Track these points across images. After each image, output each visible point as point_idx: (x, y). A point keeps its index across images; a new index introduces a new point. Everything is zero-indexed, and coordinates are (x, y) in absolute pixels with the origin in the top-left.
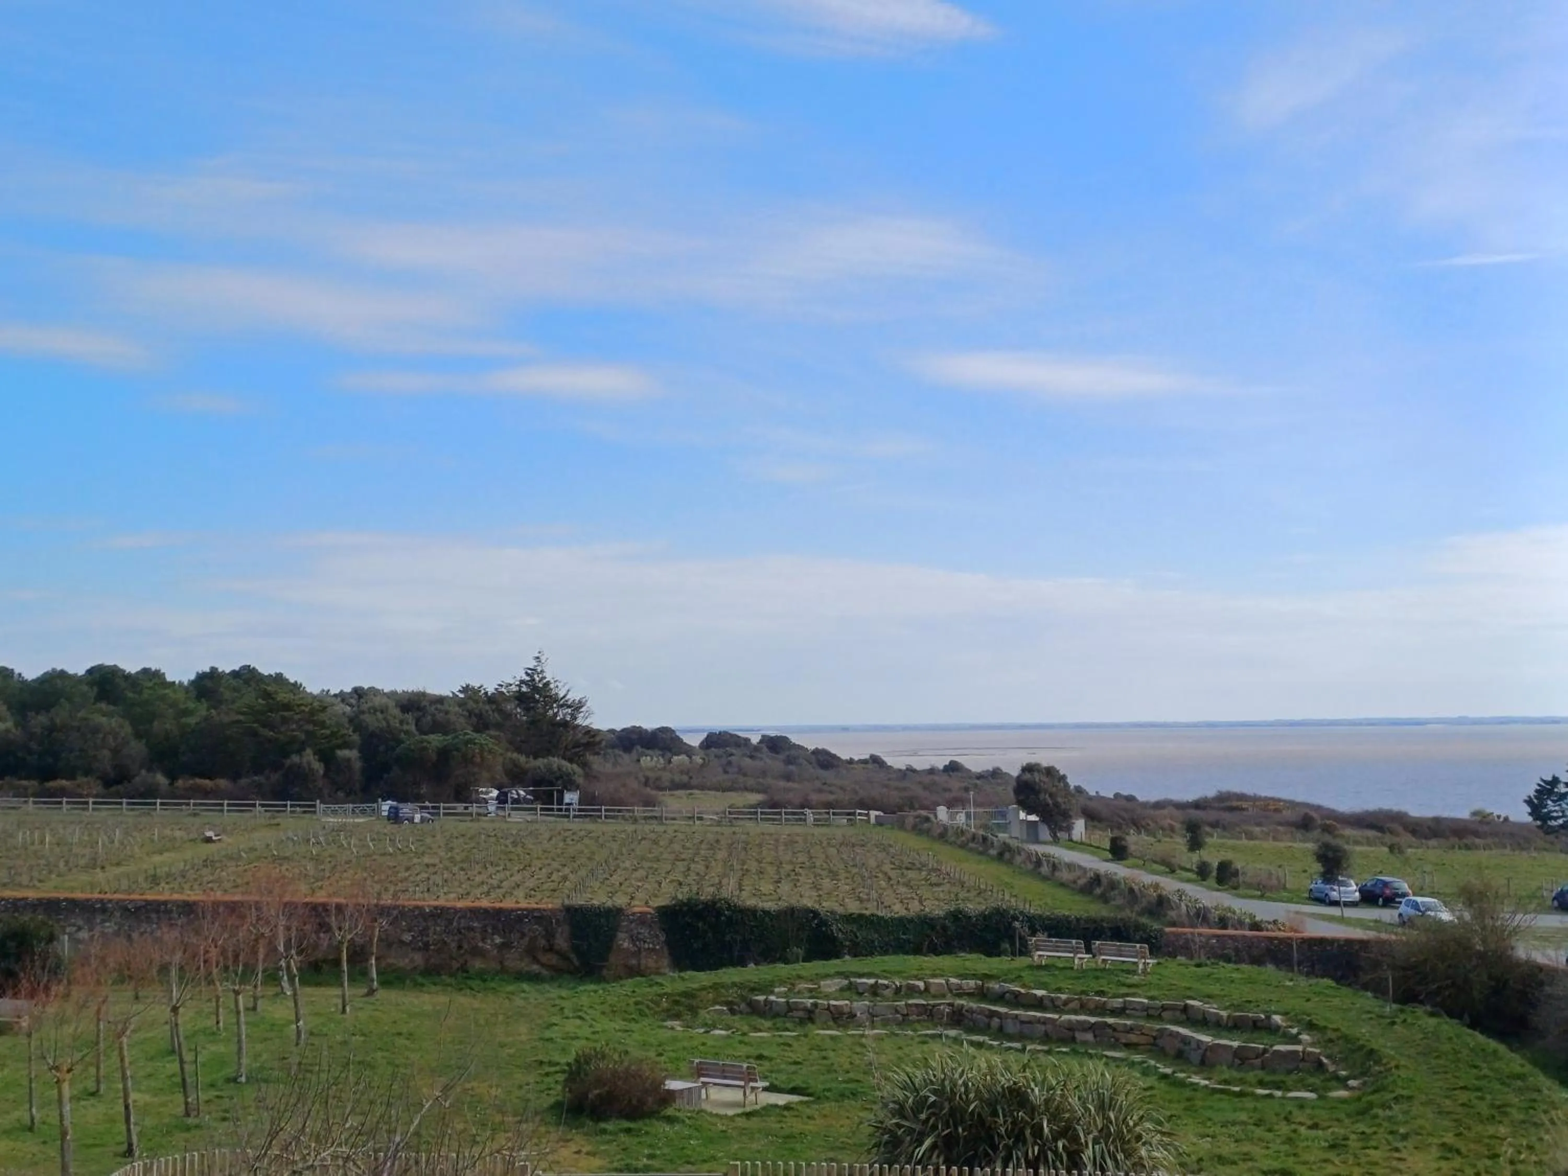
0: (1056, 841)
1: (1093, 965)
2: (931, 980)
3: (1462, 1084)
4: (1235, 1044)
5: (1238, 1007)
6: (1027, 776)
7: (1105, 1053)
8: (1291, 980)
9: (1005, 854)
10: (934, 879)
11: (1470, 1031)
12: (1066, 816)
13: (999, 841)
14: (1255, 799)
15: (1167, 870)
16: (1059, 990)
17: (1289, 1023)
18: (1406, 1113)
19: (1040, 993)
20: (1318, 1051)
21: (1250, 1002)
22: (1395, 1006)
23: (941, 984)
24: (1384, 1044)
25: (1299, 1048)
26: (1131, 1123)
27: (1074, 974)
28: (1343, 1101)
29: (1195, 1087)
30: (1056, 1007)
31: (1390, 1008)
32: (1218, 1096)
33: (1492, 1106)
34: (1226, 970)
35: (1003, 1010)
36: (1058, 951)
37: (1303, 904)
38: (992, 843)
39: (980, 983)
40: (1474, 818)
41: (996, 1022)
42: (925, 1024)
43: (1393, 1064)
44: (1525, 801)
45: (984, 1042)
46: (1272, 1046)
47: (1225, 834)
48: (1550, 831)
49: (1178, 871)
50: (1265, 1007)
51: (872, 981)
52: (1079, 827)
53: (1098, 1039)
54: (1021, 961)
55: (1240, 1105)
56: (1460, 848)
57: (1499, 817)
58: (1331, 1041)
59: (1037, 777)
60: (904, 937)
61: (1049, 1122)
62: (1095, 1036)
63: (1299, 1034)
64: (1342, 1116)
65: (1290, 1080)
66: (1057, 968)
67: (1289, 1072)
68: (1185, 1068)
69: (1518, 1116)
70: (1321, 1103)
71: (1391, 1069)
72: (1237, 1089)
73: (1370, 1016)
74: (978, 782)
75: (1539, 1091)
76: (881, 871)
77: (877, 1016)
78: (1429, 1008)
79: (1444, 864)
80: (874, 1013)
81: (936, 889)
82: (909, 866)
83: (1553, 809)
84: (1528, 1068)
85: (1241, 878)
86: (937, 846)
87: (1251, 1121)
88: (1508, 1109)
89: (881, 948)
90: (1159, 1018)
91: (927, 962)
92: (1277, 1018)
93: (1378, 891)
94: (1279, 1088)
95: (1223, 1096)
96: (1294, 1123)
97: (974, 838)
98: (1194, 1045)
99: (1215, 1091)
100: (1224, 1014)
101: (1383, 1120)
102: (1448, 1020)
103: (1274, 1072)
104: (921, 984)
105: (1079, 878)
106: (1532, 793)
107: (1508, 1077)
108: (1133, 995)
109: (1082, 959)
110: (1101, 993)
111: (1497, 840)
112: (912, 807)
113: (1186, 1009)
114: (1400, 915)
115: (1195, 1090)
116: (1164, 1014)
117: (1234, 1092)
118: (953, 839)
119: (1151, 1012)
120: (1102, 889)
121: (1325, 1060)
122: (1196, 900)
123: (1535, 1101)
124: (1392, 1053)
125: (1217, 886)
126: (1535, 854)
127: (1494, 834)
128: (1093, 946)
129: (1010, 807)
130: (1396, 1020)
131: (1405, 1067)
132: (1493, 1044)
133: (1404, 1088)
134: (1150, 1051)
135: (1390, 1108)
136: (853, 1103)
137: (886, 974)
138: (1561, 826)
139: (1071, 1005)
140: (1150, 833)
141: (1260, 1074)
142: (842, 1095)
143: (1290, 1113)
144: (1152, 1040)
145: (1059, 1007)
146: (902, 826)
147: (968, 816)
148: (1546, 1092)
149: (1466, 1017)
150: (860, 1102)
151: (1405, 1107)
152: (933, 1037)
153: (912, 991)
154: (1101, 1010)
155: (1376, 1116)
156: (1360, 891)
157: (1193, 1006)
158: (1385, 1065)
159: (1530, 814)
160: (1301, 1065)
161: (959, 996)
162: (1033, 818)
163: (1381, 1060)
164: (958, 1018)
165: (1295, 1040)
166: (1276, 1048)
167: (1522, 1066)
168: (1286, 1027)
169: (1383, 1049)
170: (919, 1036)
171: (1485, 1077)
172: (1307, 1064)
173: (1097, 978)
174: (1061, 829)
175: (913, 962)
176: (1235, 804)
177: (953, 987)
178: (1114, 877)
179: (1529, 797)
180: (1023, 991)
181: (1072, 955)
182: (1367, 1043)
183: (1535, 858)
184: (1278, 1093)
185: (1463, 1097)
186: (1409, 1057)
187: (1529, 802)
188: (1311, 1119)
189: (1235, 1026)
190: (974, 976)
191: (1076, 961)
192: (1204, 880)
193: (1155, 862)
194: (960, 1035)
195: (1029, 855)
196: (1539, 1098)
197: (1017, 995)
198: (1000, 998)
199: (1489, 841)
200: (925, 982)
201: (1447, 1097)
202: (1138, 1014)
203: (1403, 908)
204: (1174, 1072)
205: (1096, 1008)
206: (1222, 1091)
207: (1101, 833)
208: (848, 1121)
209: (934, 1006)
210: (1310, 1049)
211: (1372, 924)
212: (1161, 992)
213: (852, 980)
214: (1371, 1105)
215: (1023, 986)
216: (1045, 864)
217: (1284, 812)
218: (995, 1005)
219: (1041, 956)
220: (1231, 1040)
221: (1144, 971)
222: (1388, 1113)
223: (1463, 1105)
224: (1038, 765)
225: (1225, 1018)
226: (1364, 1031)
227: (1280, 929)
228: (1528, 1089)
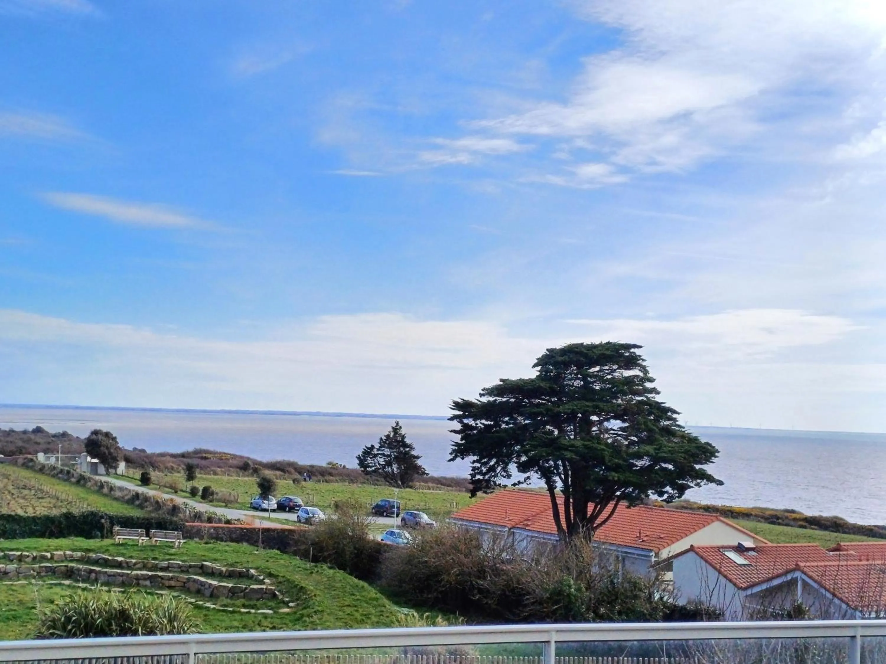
0: (108, 474)
1: (149, 544)
2: (55, 553)
3: (347, 603)
4: (230, 585)
5: (231, 565)
6: (94, 437)
7: (156, 592)
8: (257, 550)
9: (81, 481)
10: (40, 495)
11: (350, 576)
12: (115, 460)
13: (77, 473)
14: (214, 453)
15: (173, 491)
16: (131, 557)
17: (259, 574)
18: (320, 619)
19: (120, 559)
20: (273, 588)
21: (237, 562)
22: (312, 564)
23: (61, 555)
24: (308, 583)
25: (264, 587)
26: (186, 628)
27: (140, 549)
28: (288, 614)
29: (208, 608)
30: (129, 567)
31: (309, 565)
32: (221, 613)
33: (362, 615)
34: (221, 546)
35: (98, 569)
36: (130, 536)
37: (247, 510)
38: (73, 475)
39: (83, 553)
40: (329, 466)
41: (93, 575)
42: (50, 577)
43: (313, 594)
44: (357, 458)
45: (86, 587)
46: (249, 586)
47: (202, 472)
48: (368, 473)
49: (179, 492)
50: (245, 565)
51: (19, 553)
52: (122, 466)
53: (153, 584)
54: (107, 542)
55: (233, 618)
56: (323, 481)
57: (341, 465)
58: (280, 583)
59: (100, 437)
60: (35, 528)
61: (142, 629)
62: (151, 583)
63: (264, 579)
64: (287, 622)
65: (258, 603)
66: (129, 545)
67: (258, 600)
68: (202, 599)
69: (374, 619)
70: (275, 616)
71: (312, 596)
72: (231, 609)
73: (300, 569)
74: (53, 439)
75: (385, 606)
76: (7, 490)
77: (21, 573)
78: (329, 565)
79: (316, 490)
80: (20, 571)
81: (41, 500)
82: (23, 487)
83: (370, 462)
84: (379, 595)
85: (215, 496)
86: (38, 476)
87: (240, 626)
88: (370, 616)
89: (21, 534)
90: (187, 572)
91: (51, 542)
92: (252, 571)
93: (287, 504)
94: (253, 608)
95: (224, 614)
96: (263, 626)
97: (61, 471)
98: (207, 586)
99: (219, 610)
100: (224, 569)
101: (309, 623)
102: (338, 570)
103: (250, 599)
104: (49, 555)
105: (126, 495)
106: (361, 454)
107: (370, 599)
108: (173, 560)
109: (143, 540)
110: (155, 559)
111: (341, 478)
112: (21, 453)
113: (202, 567)
114: (298, 516)
115: (208, 611)
116: (190, 570)
117: (230, 611)
118: (48, 472)
119: (183, 569)
120: (140, 501)
121: (277, 593)
122: (194, 508)
123: (383, 611)
124: (312, 588)
125: (201, 500)
126: (360, 485)
127: (340, 475)
128: (150, 533)
129: (82, 454)
130: (314, 571)
131: (319, 595)
132: (362, 583)
133: (319, 606)
134: (181, 590)
135: (312, 617)
136: (14, 623)
137: (28, 549)
138: (373, 471)
139: (138, 566)
140: (160, 470)
141: (243, 601)
142: (8, 619)
143: (260, 621)
144: (182, 584)
145: (131, 567)
146: (15, 463)
147: (57, 459)
148: (387, 606)
149: (348, 569)
150: (18, 623)
151: (319, 616)
152: (56, 585)
153: (44, 558)
154: (155, 568)
155: (305, 621)
156: (277, 503)
157: (207, 565)
158: (309, 595)
159: (359, 465)
160: (264, 596)
161: (71, 561)
162: (96, 461)
163: (306, 591)
164: (70, 574)
165: (262, 582)
166: (252, 587)
167: (376, 594)
168: (257, 576)
169: (307, 586)
170: (47, 584)
171: (358, 600)
172: (267, 595)
173: (153, 550)
174: (112, 467)
175: (44, 542)
176: (204, 455)
177: (68, 556)
178: (147, 495)
179: (359, 455)
180: (110, 558)
181: (138, 538)
182: (299, 583)
183: (360, 487)
184: (253, 611)
185: (348, 610)
186: (320, 590)
187: (359, 458)
188: (272, 623)
189: (230, 575)
190: (81, 550)
191: (140, 541)
192: (194, 497)
193: (167, 487)
194: (71, 583)
195: (96, 482)
196: (385, 610)
197: (106, 560)
198: (96, 562)
199: (337, 478)
200: (51, 554)
201: (340, 610)
202: (176, 569)
203: (300, 513)
204: (196, 601)
205: (152, 567)
206: (223, 611)
207: (133, 470)
208: (13, 633)
209: (56, 567)
210: (269, 587)
211: (284, 521)
212: (189, 558)
213: (6, 552)
214: (302, 616)
215: (110, 555)
216: (105, 487)
217: (231, 461)
218: (93, 566)
219: (119, 539)
220: (228, 583)
221: (179, 547)
222: (312, 620)
223: (348, 614)
224: (100, 430)
225: (224, 572)
226: (297, 577)
227: (241, 524)
228: (379, 605)
